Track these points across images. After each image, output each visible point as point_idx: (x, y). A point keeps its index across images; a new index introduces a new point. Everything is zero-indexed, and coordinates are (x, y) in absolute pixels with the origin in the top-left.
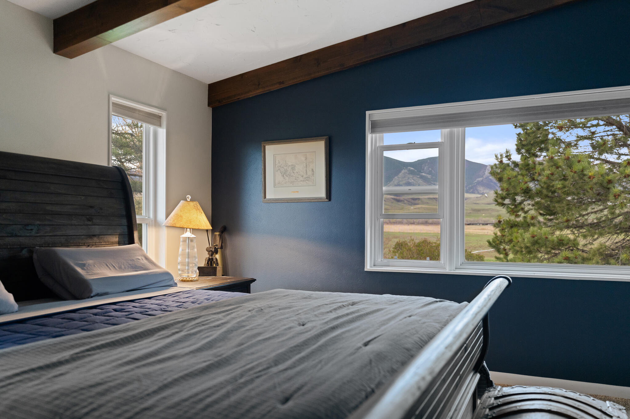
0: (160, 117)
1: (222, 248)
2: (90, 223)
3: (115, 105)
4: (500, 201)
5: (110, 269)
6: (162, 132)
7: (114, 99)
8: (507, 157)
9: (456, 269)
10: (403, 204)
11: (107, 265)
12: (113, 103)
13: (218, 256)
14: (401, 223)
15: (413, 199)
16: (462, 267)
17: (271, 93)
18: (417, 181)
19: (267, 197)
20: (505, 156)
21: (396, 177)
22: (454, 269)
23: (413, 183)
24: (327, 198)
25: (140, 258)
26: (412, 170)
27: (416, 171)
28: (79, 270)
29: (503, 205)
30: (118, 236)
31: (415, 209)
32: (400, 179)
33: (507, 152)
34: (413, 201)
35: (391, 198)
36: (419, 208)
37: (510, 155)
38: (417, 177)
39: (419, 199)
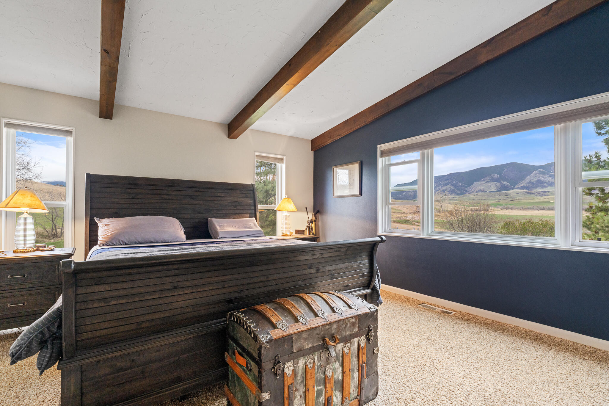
0: (283, 159)
1: (315, 221)
2: (235, 208)
3: (257, 156)
4: (587, 191)
5: (233, 228)
6: (284, 166)
7: (256, 154)
8: (596, 157)
9: (427, 235)
10: (534, 196)
11: (233, 226)
12: (256, 155)
13: (313, 225)
14: (531, 209)
15: (543, 192)
16: (432, 234)
17: (336, 141)
18: (547, 178)
19: (335, 195)
20: (595, 157)
21: (528, 177)
22: (426, 235)
23: (543, 180)
24: (360, 195)
25: (251, 224)
26: (542, 171)
27: (546, 171)
28: (218, 227)
29: (591, 194)
30: (249, 214)
31: (545, 199)
32: (532, 178)
33: (597, 153)
34: (543, 193)
35: (524, 192)
36: (548, 198)
37: (599, 156)
38: (547, 176)
39: (549, 191)
